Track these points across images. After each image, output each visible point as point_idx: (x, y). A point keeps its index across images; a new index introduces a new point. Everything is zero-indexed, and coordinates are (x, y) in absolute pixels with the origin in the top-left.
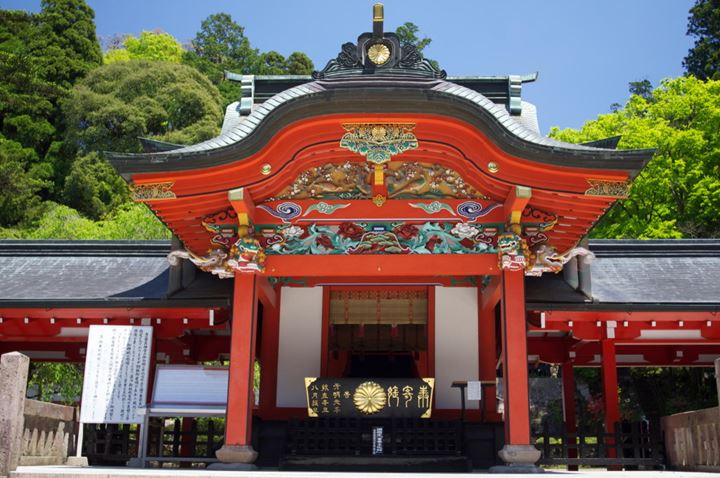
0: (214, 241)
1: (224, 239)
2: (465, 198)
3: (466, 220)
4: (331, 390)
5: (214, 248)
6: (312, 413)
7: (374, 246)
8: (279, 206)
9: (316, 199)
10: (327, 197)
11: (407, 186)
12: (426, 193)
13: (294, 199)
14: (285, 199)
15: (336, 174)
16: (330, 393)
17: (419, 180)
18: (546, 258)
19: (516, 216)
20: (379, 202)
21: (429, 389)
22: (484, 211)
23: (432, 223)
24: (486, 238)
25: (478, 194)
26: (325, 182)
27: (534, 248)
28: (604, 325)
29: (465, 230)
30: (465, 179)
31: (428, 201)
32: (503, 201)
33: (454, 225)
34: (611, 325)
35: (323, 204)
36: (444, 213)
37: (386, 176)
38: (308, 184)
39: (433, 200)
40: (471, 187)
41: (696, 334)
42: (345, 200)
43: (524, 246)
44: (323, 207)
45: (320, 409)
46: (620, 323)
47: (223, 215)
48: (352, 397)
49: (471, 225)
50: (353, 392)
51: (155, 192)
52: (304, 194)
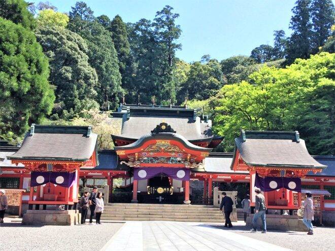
1: (132, 160)
2: (179, 152)
3: (179, 157)
7: (161, 162)
8: (143, 153)
10: (152, 151)
11: (168, 150)
13: (146, 152)
16: (152, 189)
17: (171, 149)
18: (194, 165)
20: (162, 153)
21: (172, 189)
22: (183, 155)
23: (173, 157)
24: (183, 161)
26: (152, 148)
27: (191, 164)
28: (209, 176)
30: (179, 148)
36: (175, 155)
42: (156, 152)
44: (151, 154)
45: (150, 192)
46: (213, 176)
50: (157, 189)
51: (121, 153)
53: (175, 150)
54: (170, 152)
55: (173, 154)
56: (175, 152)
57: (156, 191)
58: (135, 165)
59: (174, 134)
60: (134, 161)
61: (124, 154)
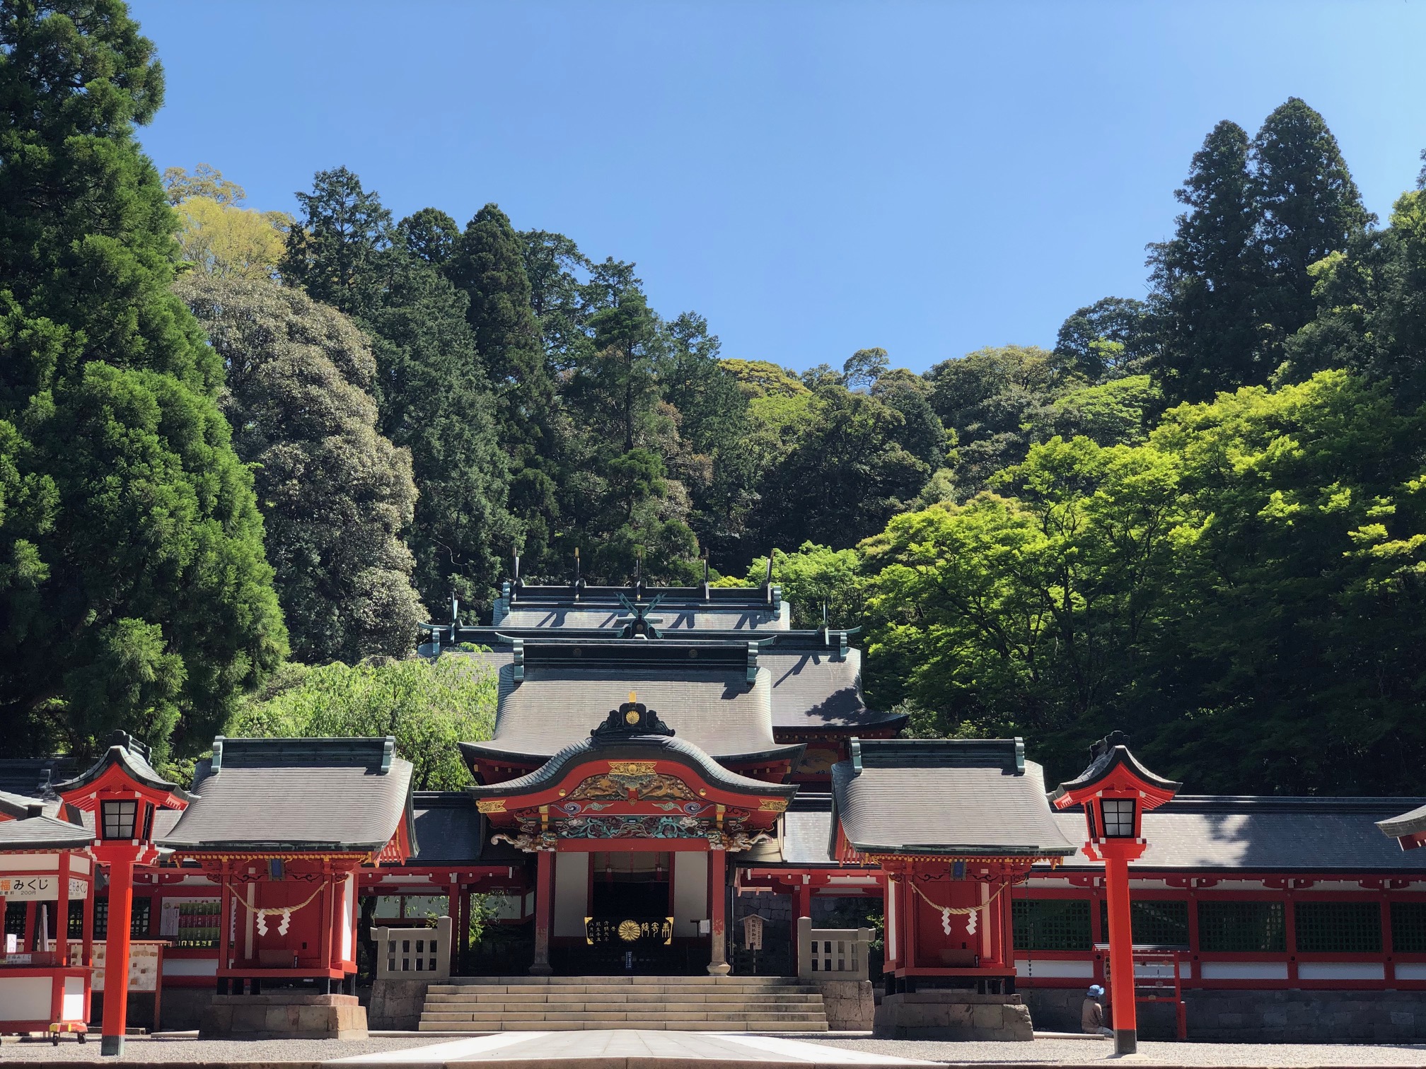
0: (522, 828)
1: (529, 828)
2: (690, 800)
3: (689, 815)
4: (603, 925)
5: (522, 833)
6: (590, 942)
7: (629, 832)
8: (566, 805)
9: (591, 800)
10: (598, 799)
11: (651, 792)
12: (664, 796)
13: (576, 801)
14: (571, 801)
15: (604, 782)
16: (602, 929)
17: (659, 788)
18: (740, 842)
19: (719, 817)
20: (633, 803)
21: (670, 925)
22: (701, 808)
23: (667, 817)
24: (703, 828)
26: (596, 788)
28: (800, 877)
29: (688, 822)
31: (665, 802)
33: (682, 817)
34: (806, 878)
35: (595, 804)
36: (675, 810)
39: (668, 801)
40: (693, 793)
42: (610, 801)
44: (596, 806)
45: (594, 940)
46: (810, 876)
47: (529, 811)
48: (617, 930)
49: (693, 819)
50: (617, 927)
51: (493, 808)
52: (583, 797)
53: (677, 793)
54: (659, 799)
55: (670, 806)
56: (673, 798)
57: (616, 935)
58: (539, 848)
59: (666, 739)
60: (535, 833)
61: (503, 810)
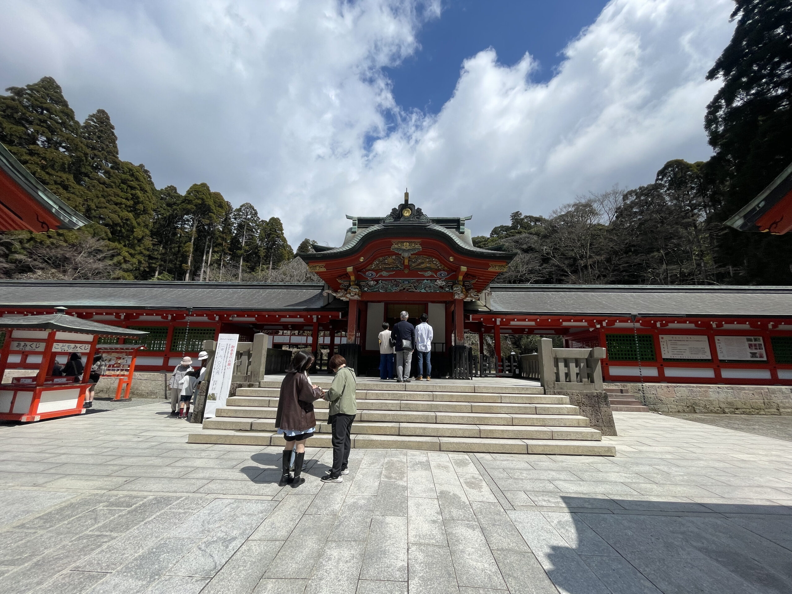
0: (341, 287)
1: (345, 286)
2: (440, 270)
3: (440, 279)
5: (341, 289)
7: (404, 289)
8: (367, 273)
9: (381, 270)
10: (386, 269)
11: (418, 265)
12: (426, 268)
13: (373, 270)
14: (369, 270)
15: (390, 260)
17: (423, 263)
18: (472, 295)
19: (461, 278)
20: (406, 271)
22: (448, 275)
23: (427, 280)
24: (449, 286)
25: (446, 268)
26: (385, 264)
27: (467, 290)
28: (496, 320)
29: (439, 282)
30: (441, 262)
31: (426, 271)
32: (455, 271)
33: (436, 280)
34: (498, 320)
35: (384, 272)
36: (432, 276)
37: (409, 261)
38: (378, 264)
39: (428, 271)
40: (443, 266)
41: (533, 323)
42: (393, 271)
43: (464, 290)
46: (502, 319)
47: (345, 276)
49: (442, 281)
51: (318, 268)
52: (377, 268)
53: (433, 266)
54: (422, 269)
55: (429, 273)
56: (430, 269)
61: (325, 269)
